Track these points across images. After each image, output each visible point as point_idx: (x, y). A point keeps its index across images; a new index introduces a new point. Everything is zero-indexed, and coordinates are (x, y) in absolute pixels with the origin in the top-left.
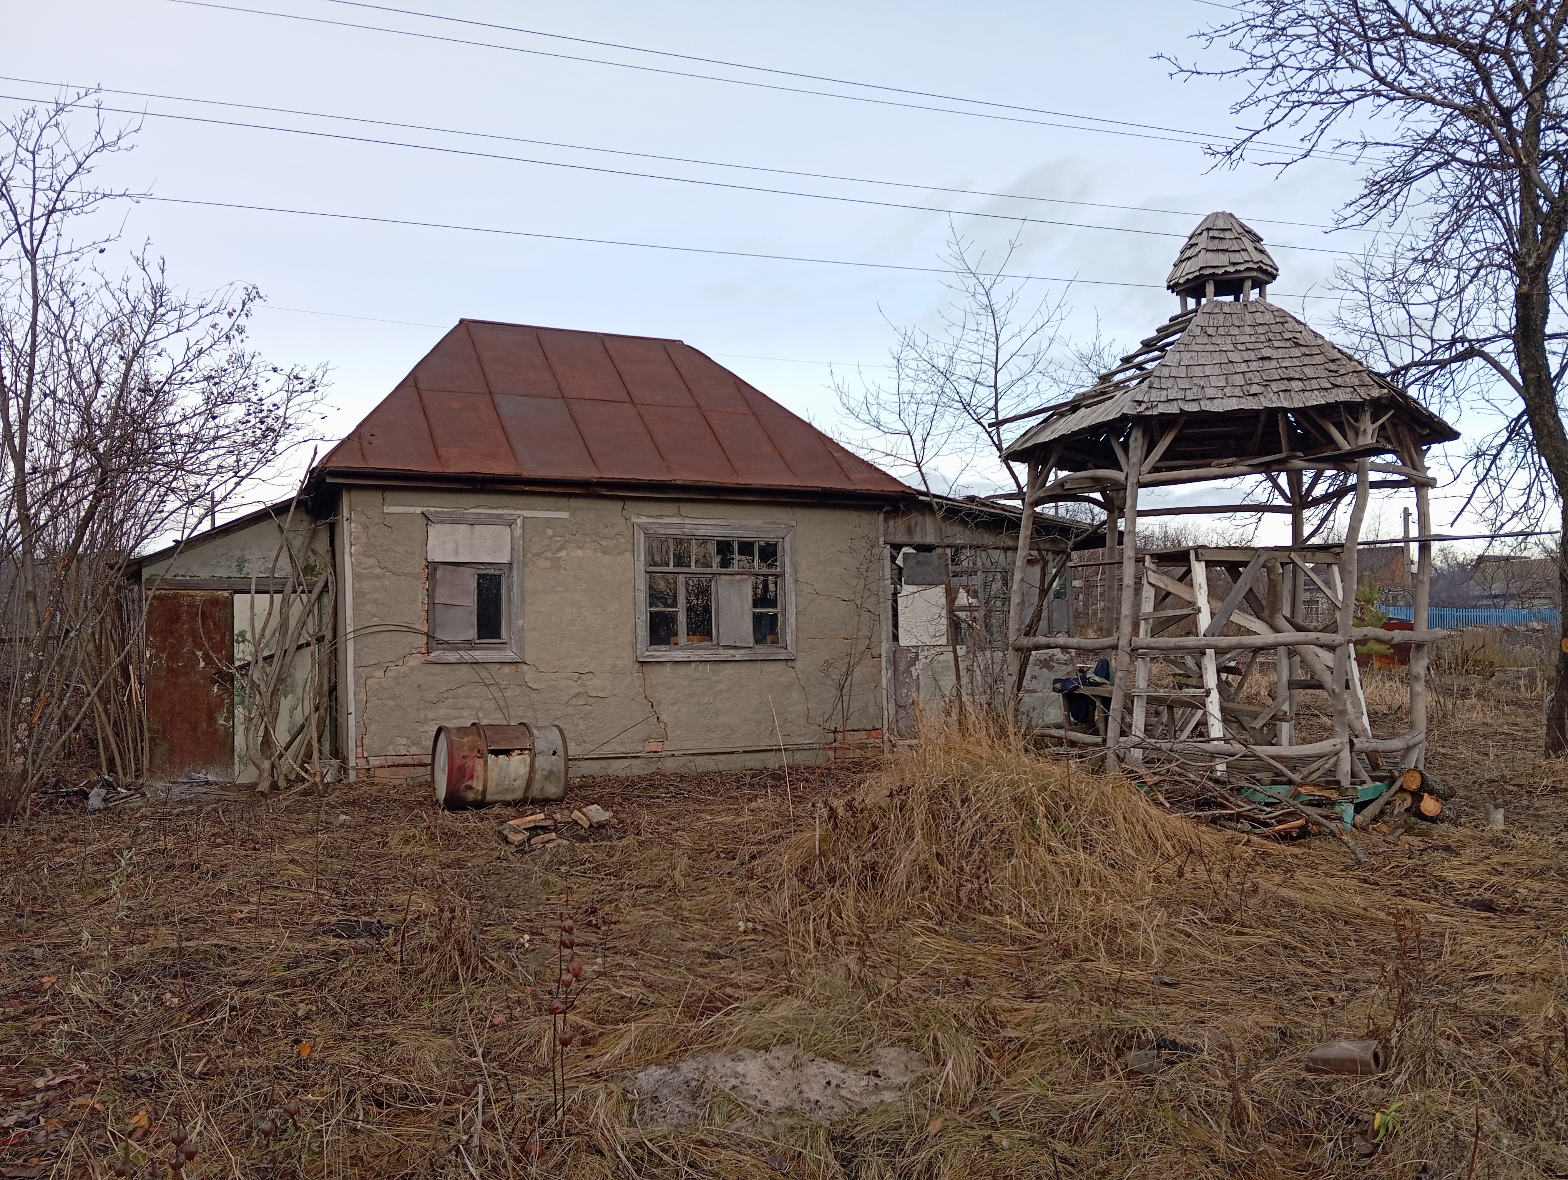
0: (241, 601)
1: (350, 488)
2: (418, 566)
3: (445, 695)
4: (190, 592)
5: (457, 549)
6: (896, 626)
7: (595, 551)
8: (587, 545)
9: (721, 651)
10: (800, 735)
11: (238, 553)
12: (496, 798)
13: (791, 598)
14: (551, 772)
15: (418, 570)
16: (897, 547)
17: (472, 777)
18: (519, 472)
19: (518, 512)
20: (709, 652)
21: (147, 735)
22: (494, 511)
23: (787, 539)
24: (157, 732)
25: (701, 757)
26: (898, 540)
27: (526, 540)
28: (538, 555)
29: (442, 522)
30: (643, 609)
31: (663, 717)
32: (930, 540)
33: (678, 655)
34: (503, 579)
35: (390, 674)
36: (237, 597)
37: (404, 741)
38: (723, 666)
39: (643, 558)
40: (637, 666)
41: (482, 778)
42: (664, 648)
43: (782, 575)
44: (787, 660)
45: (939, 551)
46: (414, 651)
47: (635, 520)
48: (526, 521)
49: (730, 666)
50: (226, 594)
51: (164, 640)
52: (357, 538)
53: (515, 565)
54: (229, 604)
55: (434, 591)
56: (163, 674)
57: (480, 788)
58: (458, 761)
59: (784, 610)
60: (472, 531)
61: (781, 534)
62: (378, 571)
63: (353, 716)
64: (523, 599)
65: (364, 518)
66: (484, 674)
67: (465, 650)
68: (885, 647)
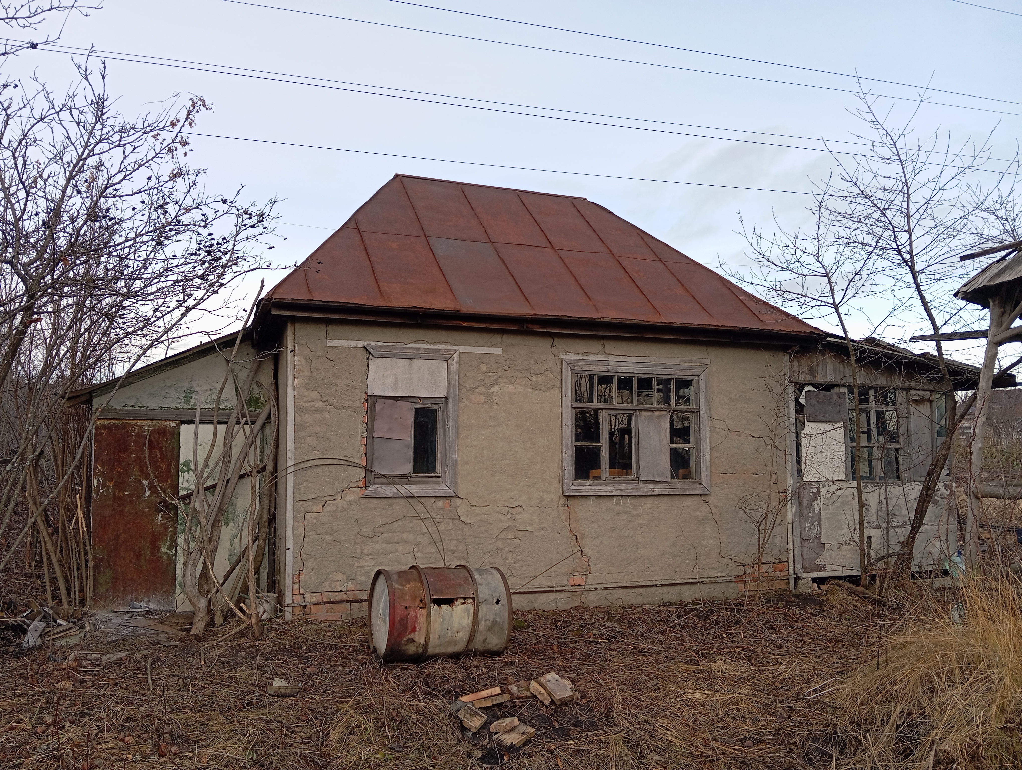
0: (186, 431)
1: (295, 320)
2: (359, 401)
3: (382, 529)
4: (139, 422)
5: (396, 383)
6: (799, 463)
7: (525, 386)
8: (518, 381)
9: (641, 485)
10: (713, 568)
11: (186, 385)
12: (437, 650)
13: (706, 434)
14: (494, 623)
15: (358, 404)
16: (800, 387)
17: (414, 630)
18: (458, 307)
19: (455, 347)
20: (630, 486)
21: (91, 563)
22: (432, 347)
23: (702, 377)
24: (101, 560)
25: (621, 591)
26: (802, 378)
27: (462, 375)
28: (473, 390)
29: (382, 357)
30: (570, 444)
31: (587, 551)
32: (829, 379)
33: (602, 489)
34: (439, 414)
35: (328, 508)
36: (183, 427)
37: (340, 577)
38: (643, 500)
39: (569, 393)
40: (563, 500)
41: (424, 631)
42: (588, 482)
43: (696, 412)
44: (701, 495)
45: (837, 390)
46: (352, 485)
47: (562, 357)
48: (463, 356)
49: (649, 500)
50: (173, 424)
51: (112, 469)
52: (300, 371)
53: (451, 400)
54: (176, 434)
55: (373, 424)
56: (110, 502)
57: (422, 641)
58: (400, 612)
59: (699, 445)
60: (410, 365)
61: (696, 372)
62: (319, 404)
63: (291, 550)
64: (457, 433)
65: (307, 352)
66: (419, 508)
67: (401, 484)
68: (790, 482)
